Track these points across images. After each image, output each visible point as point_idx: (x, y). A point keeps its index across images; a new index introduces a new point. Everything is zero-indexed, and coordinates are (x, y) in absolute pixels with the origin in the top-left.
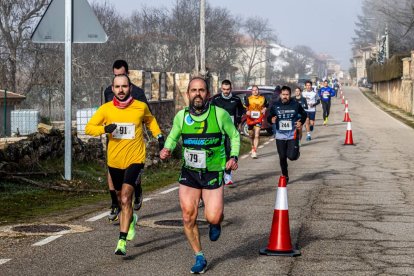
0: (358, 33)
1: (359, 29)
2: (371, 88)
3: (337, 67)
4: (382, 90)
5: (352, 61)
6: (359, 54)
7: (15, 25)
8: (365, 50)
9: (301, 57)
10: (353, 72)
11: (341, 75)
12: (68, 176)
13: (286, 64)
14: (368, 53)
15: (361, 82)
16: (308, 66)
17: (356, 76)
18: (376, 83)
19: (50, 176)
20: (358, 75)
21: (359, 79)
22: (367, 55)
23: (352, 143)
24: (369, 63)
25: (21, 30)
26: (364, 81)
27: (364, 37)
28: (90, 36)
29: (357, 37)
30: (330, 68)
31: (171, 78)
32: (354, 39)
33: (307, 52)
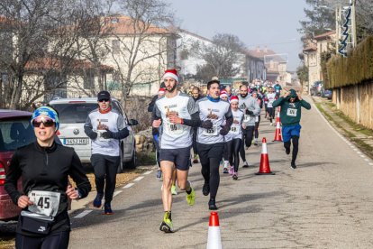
0: (310, 14)
1: (311, 8)
2: (330, 98)
4: (347, 100)
5: (302, 57)
6: (311, 45)
8: (319, 40)
9: (224, 51)
10: (303, 74)
13: (203, 63)
14: (324, 44)
15: (315, 88)
16: (235, 66)
17: (307, 80)
18: (337, 89)
20: (311, 77)
21: (312, 83)
22: (323, 47)
26: (320, 86)
27: (319, 20)
29: (309, 20)
30: (271, 69)
32: (304, 23)
33: (232, 44)
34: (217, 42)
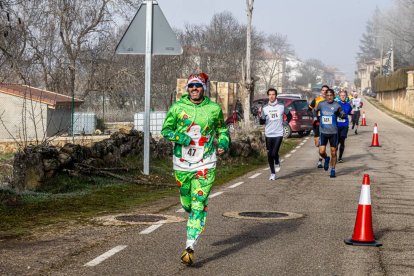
0: (362, 49)
1: (363, 45)
2: (375, 97)
3: (342, 78)
4: (385, 98)
5: (356, 73)
6: (363, 67)
7: (75, 39)
8: (368, 64)
9: (313, 69)
10: (358, 83)
11: (346, 85)
12: (146, 171)
13: (300, 75)
14: (371, 67)
15: (365, 92)
16: (319, 77)
17: (360, 86)
18: (380, 92)
19: (131, 171)
20: (362, 85)
21: (363, 88)
22: (371, 68)
23: (378, 145)
24: (374, 75)
25: (79, 43)
26: (369, 91)
27: (368, 52)
28: (168, 49)
29: (362, 52)
30: (337, 79)
31: (214, 86)
32: (359, 54)
33: (318, 64)
34: (308, 64)
